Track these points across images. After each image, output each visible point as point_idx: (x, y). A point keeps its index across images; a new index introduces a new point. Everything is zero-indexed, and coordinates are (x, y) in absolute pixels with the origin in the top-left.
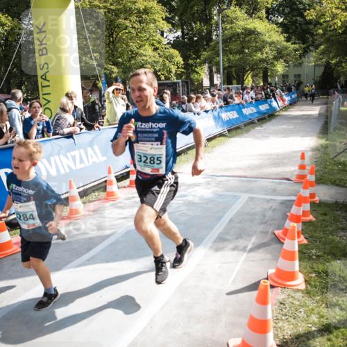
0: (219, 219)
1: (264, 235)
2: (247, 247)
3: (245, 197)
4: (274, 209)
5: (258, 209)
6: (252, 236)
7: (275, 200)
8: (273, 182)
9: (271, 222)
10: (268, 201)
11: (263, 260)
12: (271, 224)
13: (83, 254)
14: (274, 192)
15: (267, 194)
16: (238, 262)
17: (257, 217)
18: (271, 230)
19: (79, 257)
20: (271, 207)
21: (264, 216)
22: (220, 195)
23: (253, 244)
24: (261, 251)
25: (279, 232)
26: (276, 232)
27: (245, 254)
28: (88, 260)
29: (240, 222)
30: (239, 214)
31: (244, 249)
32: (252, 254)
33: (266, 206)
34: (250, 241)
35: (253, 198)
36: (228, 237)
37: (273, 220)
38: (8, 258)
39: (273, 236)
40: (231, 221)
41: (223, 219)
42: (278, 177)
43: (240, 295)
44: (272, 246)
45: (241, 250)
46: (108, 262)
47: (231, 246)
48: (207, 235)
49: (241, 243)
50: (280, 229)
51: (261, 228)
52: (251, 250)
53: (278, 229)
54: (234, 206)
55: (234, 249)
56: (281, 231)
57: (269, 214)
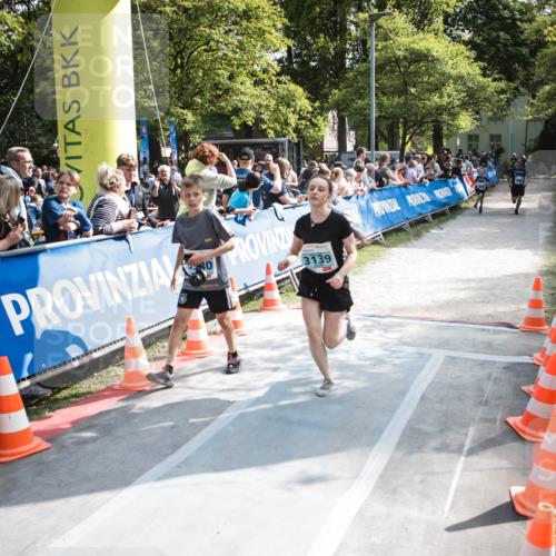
0: (403, 393)
1: (488, 424)
2: (463, 446)
3: (439, 356)
4: (496, 379)
5: (467, 377)
6: (467, 426)
7: (494, 362)
8: (484, 330)
9: (498, 402)
10: (483, 364)
11: (496, 469)
12: (498, 406)
13: (167, 455)
14: (489, 347)
15: (478, 352)
16: (452, 472)
17: (469, 393)
18: (499, 417)
19: (160, 461)
20: (490, 375)
21: (482, 390)
22: (394, 352)
23: (473, 440)
24: (489, 453)
25: (515, 420)
26: (511, 420)
27: (462, 459)
28: (179, 466)
29: (441, 401)
30: (434, 386)
31: (459, 451)
32: (475, 459)
33: (481, 373)
34: (466, 435)
35: (453, 358)
36: (424, 427)
37: (500, 398)
38: (27, 461)
39: (506, 427)
40: (423, 398)
41: (407, 396)
42: (490, 320)
43: (472, 532)
44: (509, 445)
45: (453, 451)
46: (216, 470)
47: (434, 443)
48: (388, 422)
49: (452, 437)
50: (517, 415)
51: (480, 412)
52: (471, 452)
53: (512, 414)
54: (423, 372)
55: (439, 450)
56: (520, 418)
57: (489, 387)
